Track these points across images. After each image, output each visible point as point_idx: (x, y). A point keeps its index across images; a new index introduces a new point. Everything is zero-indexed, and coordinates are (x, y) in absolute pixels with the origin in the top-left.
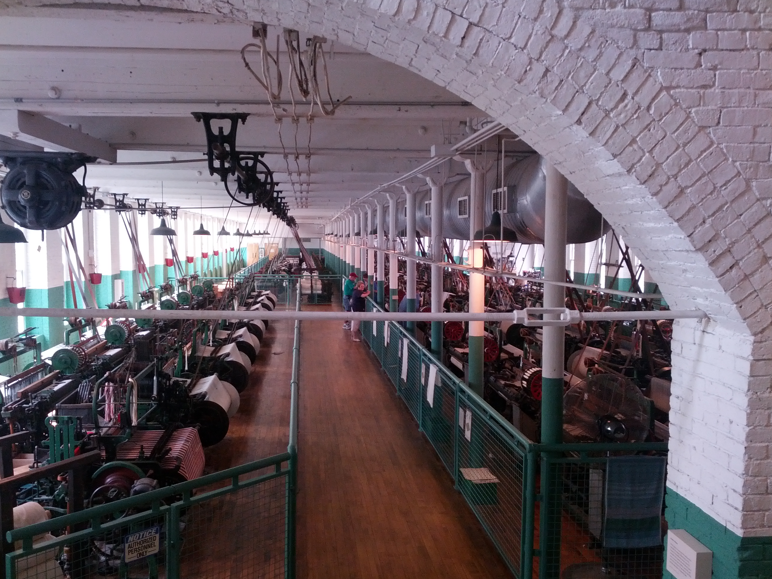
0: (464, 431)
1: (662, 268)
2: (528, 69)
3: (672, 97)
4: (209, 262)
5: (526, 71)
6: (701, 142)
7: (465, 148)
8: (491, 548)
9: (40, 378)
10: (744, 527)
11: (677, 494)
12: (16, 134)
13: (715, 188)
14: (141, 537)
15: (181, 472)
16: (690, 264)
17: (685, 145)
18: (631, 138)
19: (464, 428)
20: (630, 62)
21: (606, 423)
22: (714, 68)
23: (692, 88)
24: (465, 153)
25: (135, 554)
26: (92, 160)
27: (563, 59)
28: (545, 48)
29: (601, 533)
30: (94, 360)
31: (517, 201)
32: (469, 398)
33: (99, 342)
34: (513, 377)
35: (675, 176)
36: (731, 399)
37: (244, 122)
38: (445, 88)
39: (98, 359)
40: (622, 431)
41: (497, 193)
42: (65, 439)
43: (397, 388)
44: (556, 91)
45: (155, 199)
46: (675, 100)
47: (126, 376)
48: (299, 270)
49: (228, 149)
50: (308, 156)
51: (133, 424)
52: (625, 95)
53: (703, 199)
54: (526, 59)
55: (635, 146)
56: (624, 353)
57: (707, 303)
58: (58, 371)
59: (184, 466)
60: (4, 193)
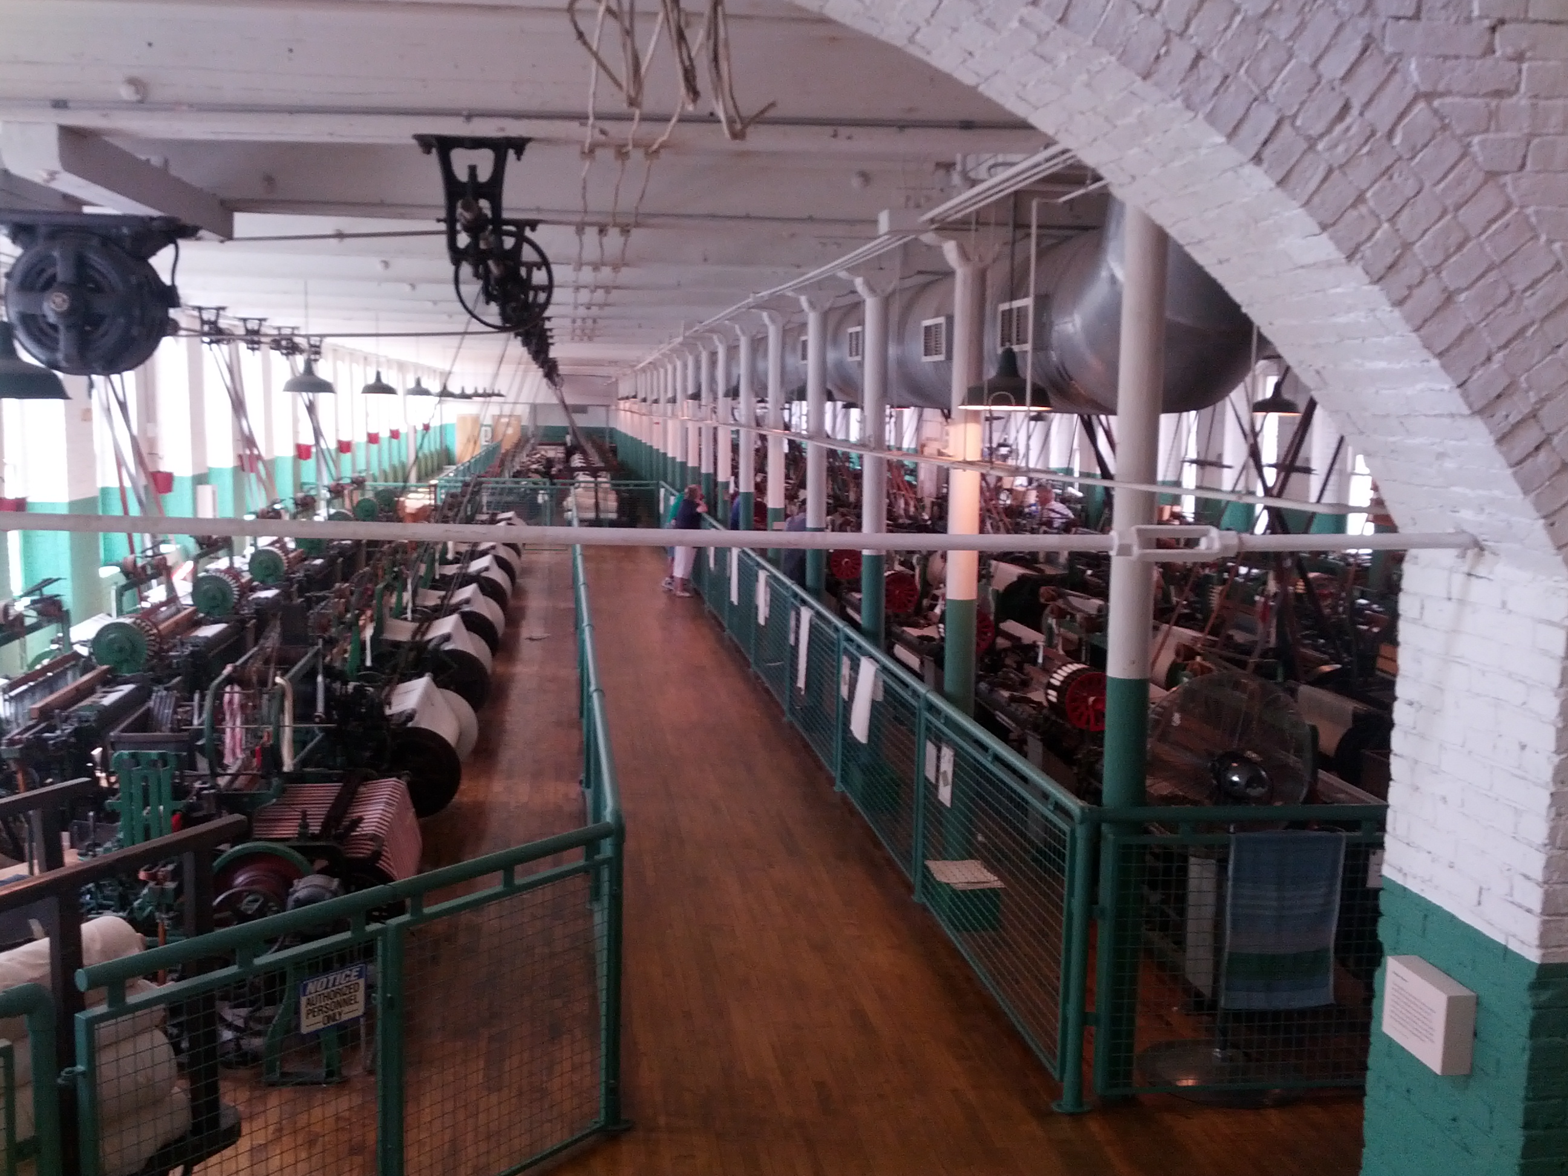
0: (936, 787)
1: (1392, 451)
2: (1163, 51)
3: (1436, 112)
4: (380, 451)
5: (1158, 57)
6: (1489, 201)
7: (950, 216)
8: (995, 1014)
9: (73, 682)
10: (1544, 943)
11: (1405, 889)
12: (53, 175)
13: (1512, 293)
14: (330, 985)
15: (382, 864)
16: (1453, 443)
17: (1458, 207)
18: (1356, 193)
19: (937, 779)
20: (1358, 43)
21: (1228, 769)
22: (1519, 57)
23: (1475, 95)
24: (946, 227)
25: (320, 1018)
26: (189, 232)
27: (1229, 33)
28: (1197, 11)
29: (1216, 980)
30: (175, 646)
31: (1051, 324)
32: (949, 722)
33: (178, 611)
34: (1025, 684)
35: (1437, 269)
36: (1524, 703)
37: (519, 153)
38: (975, 88)
39: (183, 644)
40: (1261, 781)
41: (1011, 310)
42: (153, 798)
43: (785, 707)
44: (1216, 98)
45: (279, 320)
46: (1442, 119)
47: (267, 673)
48: (569, 472)
49: (488, 212)
50: (625, 231)
51: (286, 769)
52: (1346, 108)
53: (1488, 315)
54: (1158, 33)
55: (1363, 209)
56: (1239, 637)
57: (1482, 518)
58: (105, 667)
59: (389, 856)
60: (13, 297)
